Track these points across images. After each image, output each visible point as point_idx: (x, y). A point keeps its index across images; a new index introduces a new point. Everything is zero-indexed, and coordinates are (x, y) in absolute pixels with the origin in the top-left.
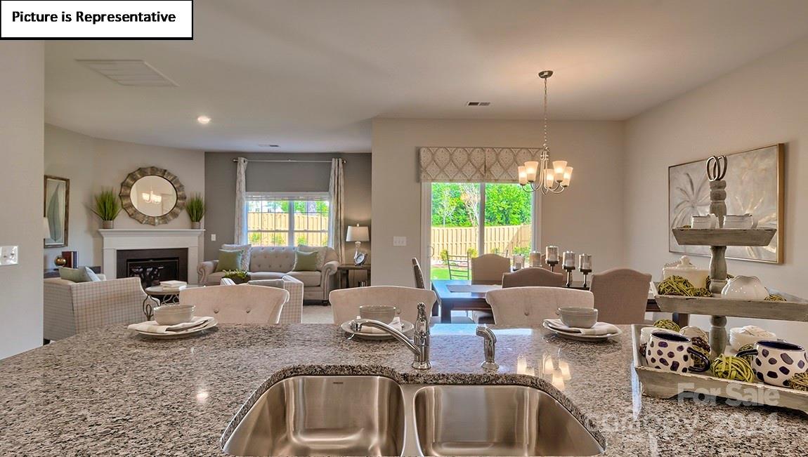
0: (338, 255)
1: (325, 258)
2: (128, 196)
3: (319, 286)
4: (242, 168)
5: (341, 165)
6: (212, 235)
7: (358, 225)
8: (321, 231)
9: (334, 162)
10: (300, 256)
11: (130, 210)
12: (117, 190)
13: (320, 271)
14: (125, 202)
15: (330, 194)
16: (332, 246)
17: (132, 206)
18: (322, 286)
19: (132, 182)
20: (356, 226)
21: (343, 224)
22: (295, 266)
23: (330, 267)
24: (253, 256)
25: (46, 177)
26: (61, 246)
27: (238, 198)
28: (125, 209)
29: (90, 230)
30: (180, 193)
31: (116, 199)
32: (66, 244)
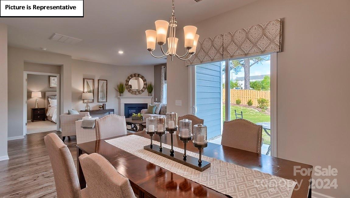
6: (156, 98)
12: (124, 83)
14: (127, 87)
19: (129, 80)
25: (99, 80)
26: (105, 102)
27: (162, 83)
28: (127, 89)
29: (117, 97)
30: (145, 83)
31: (124, 86)
32: (107, 101)
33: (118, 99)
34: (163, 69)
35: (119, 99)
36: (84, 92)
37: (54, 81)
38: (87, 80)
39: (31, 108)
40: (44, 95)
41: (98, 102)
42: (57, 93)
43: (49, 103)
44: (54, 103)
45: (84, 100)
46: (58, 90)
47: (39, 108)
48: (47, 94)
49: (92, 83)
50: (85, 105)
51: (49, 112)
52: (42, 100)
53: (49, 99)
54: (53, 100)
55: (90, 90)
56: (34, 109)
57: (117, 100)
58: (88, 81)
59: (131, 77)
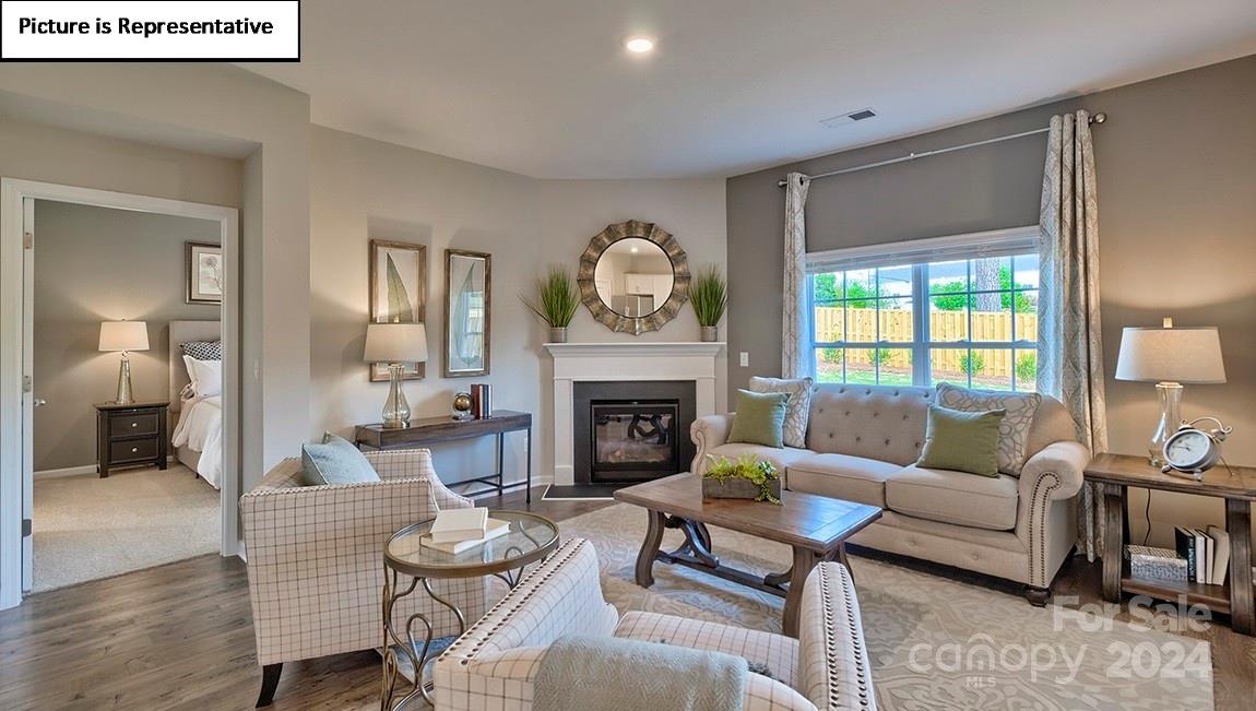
0: (1078, 422)
1: (1032, 430)
2: (591, 280)
3: (1012, 531)
4: (796, 198)
5: (1084, 131)
6: (742, 354)
7: (1168, 323)
8: (1014, 345)
9: (1057, 128)
10: (942, 422)
11: (595, 307)
12: (573, 271)
13: (1017, 477)
14: (587, 291)
15: (1043, 230)
16: (1053, 390)
17: (597, 298)
18: (1023, 531)
19: (595, 255)
20: (1160, 326)
21: (1095, 321)
22: (924, 449)
23: (1055, 471)
24: (817, 408)
25: (448, 253)
26: (478, 374)
27: (788, 267)
28: (587, 305)
29: (534, 345)
30: (679, 269)
31: (573, 288)
32: (487, 371)
33: (540, 357)
34: (795, 192)
35: (546, 356)
36: (372, 320)
37: (210, 270)
38: (387, 250)
39: (94, 406)
40: (161, 339)
41: (446, 374)
42: (225, 327)
43: (184, 377)
44: (210, 376)
45: (371, 365)
46: (227, 313)
47: (137, 403)
48: (179, 332)
49: (416, 271)
50: (384, 391)
51: (187, 426)
52: (153, 363)
53: (185, 357)
54: (205, 362)
55: (403, 307)
56: (110, 410)
57: (535, 363)
58: (396, 254)
59: (609, 238)
